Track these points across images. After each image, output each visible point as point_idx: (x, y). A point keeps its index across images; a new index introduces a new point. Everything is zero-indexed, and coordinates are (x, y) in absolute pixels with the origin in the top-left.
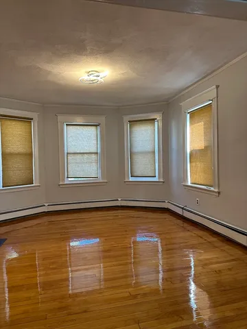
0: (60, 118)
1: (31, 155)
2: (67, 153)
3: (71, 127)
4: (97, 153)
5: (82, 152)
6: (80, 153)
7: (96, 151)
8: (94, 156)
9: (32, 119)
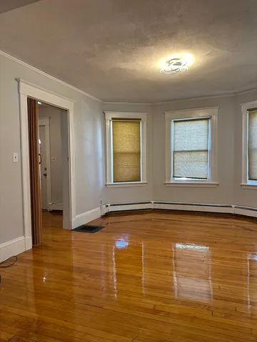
0: (168, 115)
1: (139, 153)
2: (174, 152)
3: (179, 124)
4: (207, 151)
5: (189, 149)
6: (188, 151)
7: (205, 149)
8: (203, 154)
9: (140, 119)
